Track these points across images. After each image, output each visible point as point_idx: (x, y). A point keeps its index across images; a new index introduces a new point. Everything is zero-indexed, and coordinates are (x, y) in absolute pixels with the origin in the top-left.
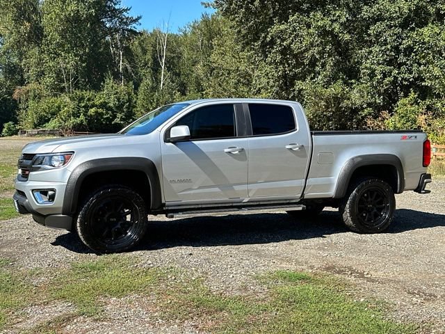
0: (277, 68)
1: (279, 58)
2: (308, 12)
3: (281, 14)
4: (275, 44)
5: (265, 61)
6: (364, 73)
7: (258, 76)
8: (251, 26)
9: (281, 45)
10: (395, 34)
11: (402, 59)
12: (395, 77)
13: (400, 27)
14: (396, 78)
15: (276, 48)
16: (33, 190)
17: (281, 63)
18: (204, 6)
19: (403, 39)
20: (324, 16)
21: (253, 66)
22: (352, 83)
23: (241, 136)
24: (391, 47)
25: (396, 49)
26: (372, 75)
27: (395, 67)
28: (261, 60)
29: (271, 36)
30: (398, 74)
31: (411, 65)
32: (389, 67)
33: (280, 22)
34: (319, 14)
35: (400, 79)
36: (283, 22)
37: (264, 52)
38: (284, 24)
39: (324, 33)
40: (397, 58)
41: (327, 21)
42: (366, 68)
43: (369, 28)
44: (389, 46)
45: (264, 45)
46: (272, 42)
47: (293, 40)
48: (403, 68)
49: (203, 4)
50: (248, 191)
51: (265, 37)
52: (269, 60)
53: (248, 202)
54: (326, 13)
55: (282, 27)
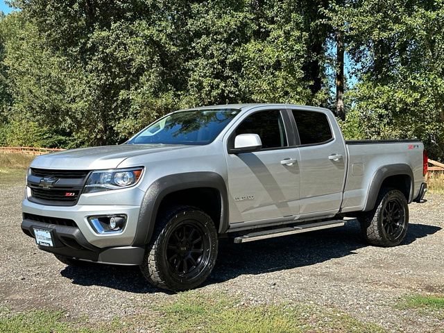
0: (99, 76)
1: (101, 66)
2: (132, 20)
3: (101, 20)
4: (97, 51)
5: (85, 68)
6: (191, 85)
7: (72, 84)
8: (65, 30)
9: (103, 52)
10: (221, 49)
11: (227, 72)
12: (222, 89)
13: (224, 41)
14: (223, 91)
15: (97, 56)
16: (89, 218)
17: (103, 71)
18: (8, 5)
19: (228, 54)
20: (149, 25)
21: (65, 73)
22: (179, 95)
23: (292, 146)
24: (218, 60)
25: (223, 63)
26: (200, 87)
27: (221, 80)
28: (81, 67)
29: (92, 43)
30: (225, 87)
31: (237, 79)
32: (216, 80)
33: (101, 29)
34: (144, 23)
35: (227, 91)
36: (105, 28)
37: (83, 59)
38: (105, 30)
39: (152, 42)
40: (223, 72)
41: (153, 31)
42: (194, 80)
43: (193, 41)
44: (216, 60)
45: (83, 51)
46: (94, 49)
47: (116, 48)
48: (229, 82)
49: (6, 3)
50: (300, 207)
51: (85, 44)
52: (89, 67)
53: (299, 219)
54: (151, 23)
55: (104, 34)
